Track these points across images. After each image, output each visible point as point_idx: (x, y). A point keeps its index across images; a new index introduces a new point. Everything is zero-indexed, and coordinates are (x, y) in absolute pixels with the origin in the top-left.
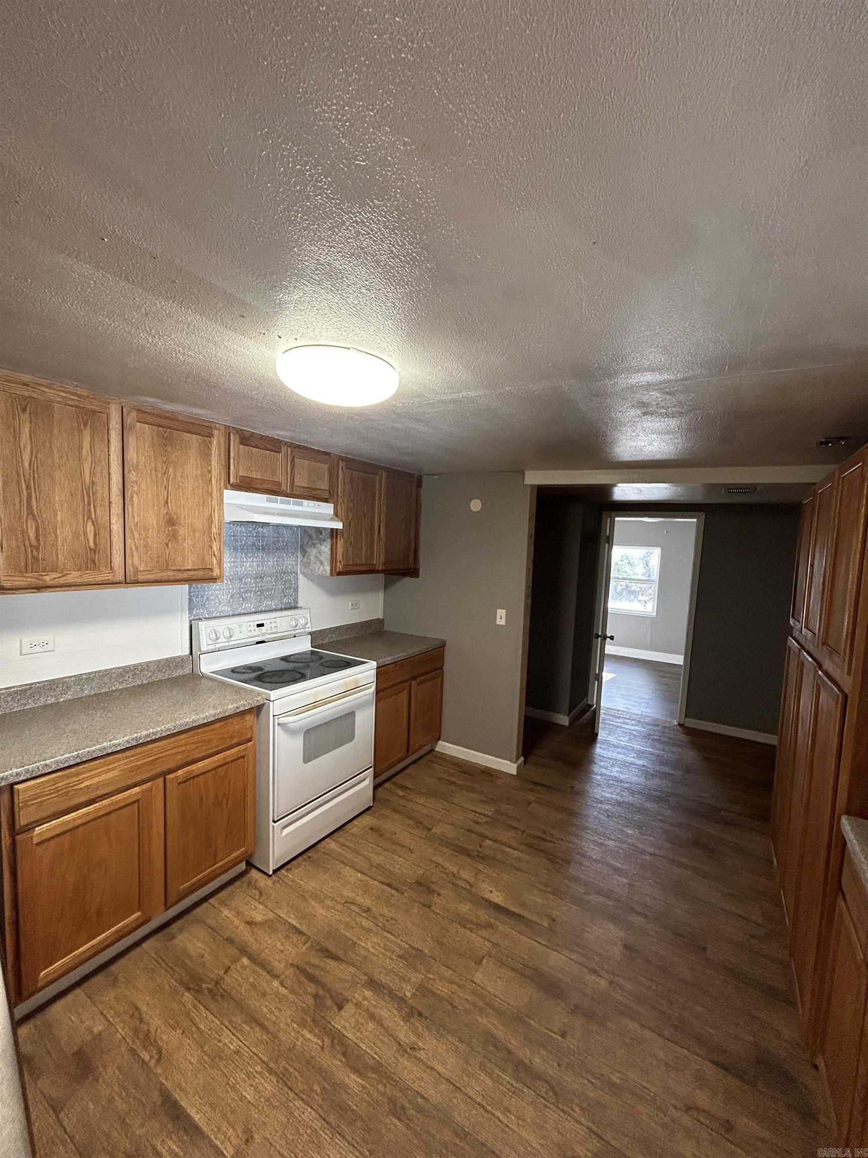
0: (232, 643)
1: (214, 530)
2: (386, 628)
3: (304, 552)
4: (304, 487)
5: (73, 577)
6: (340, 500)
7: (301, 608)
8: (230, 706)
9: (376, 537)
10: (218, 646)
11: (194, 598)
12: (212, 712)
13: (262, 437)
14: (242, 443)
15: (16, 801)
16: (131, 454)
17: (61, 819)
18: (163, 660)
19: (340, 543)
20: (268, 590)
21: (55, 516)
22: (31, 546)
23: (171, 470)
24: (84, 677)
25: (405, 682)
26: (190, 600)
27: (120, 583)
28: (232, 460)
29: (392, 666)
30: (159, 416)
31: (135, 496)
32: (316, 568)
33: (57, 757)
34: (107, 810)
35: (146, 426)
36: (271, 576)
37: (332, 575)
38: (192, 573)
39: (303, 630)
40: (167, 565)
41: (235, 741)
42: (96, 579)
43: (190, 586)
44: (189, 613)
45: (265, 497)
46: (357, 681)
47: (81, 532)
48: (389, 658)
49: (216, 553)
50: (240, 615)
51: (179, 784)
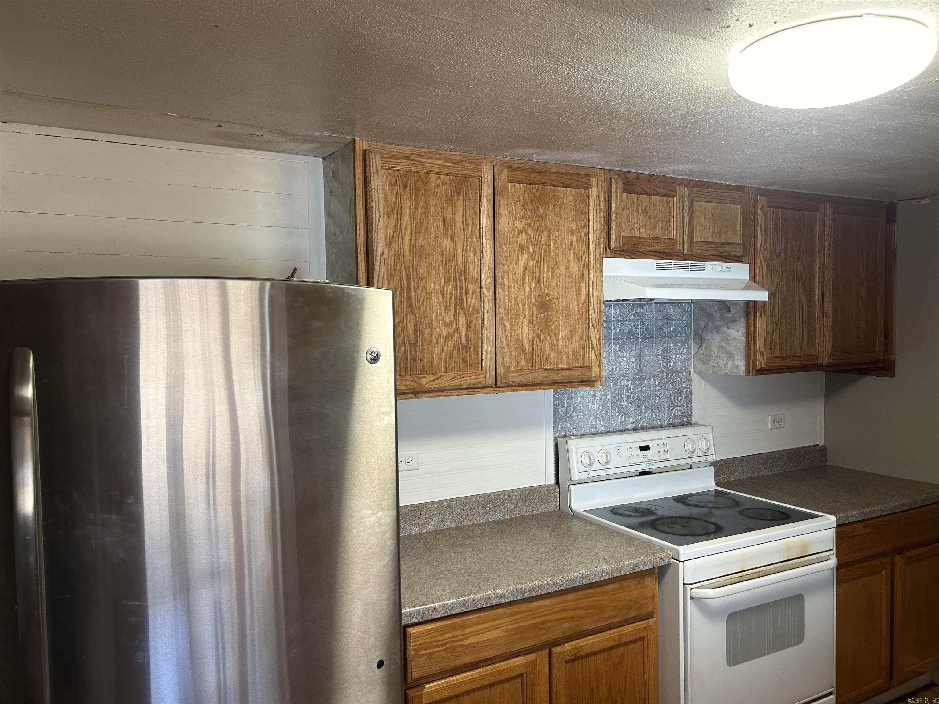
0: (609, 472)
1: (592, 314)
2: (831, 461)
3: (700, 340)
4: (707, 243)
5: (447, 380)
6: (760, 257)
7: (696, 424)
8: (627, 562)
9: (817, 313)
10: (592, 474)
11: (559, 407)
12: (605, 567)
13: (650, 178)
14: (625, 191)
15: (408, 647)
16: (503, 224)
17: (448, 680)
18: (526, 489)
19: (761, 324)
20: (650, 397)
21: (431, 307)
22: (410, 343)
23: (543, 239)
24: (446, 504)
25: (884, 555)
26: (555, 410)
27: (491, 387)
28: (613, 217)
29: (859, 526)
30: (532, 171)
31: (506, 277)
32: (722, 363)
33: (443, 600)
34: (492, 680)
35: (517, 185)
36: (653, 377)
37: (748, 372)
38: (567, 373)
39: (703, 459)
40: (539, 364)
41: (633, 614)
42: (469, 382)
43: (555, 392)
44: (554, 428)
45: (652, 262)
46: (805, 545)
47: (454, 325)
48: (854, 513)
49: (595, 346)
50: (615, 432)
51: (567, 662)
